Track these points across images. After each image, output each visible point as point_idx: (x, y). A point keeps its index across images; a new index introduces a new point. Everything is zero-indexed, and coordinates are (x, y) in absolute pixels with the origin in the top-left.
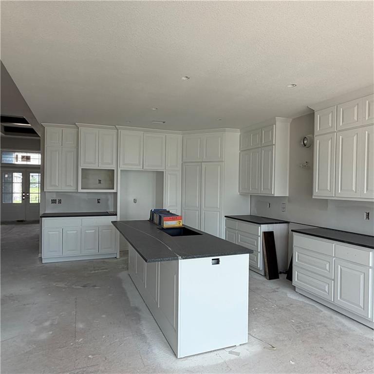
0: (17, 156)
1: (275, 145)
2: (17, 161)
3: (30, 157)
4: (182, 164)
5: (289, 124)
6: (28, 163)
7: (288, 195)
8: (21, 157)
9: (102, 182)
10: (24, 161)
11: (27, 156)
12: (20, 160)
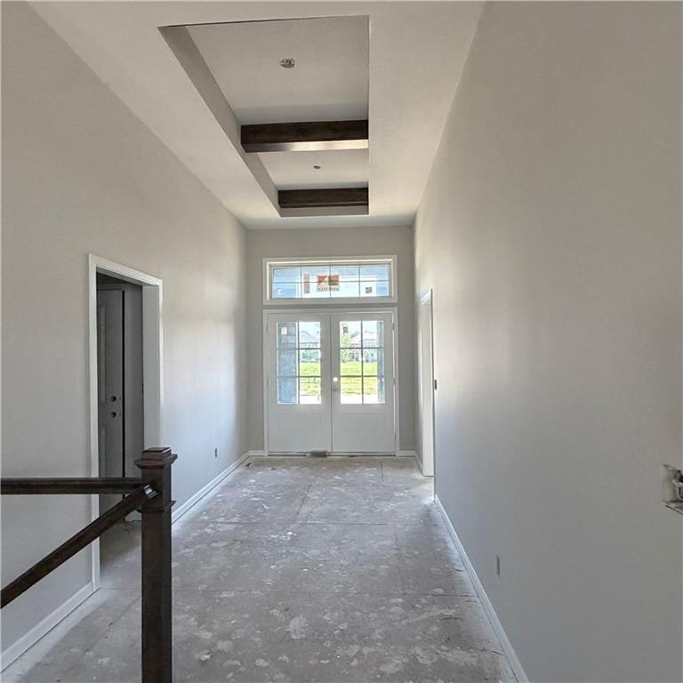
0: (307, 277)
2: (307, 291)
3: (337, 277)
8: (316, 280)
11: (330, 277)
12: (313, 286)
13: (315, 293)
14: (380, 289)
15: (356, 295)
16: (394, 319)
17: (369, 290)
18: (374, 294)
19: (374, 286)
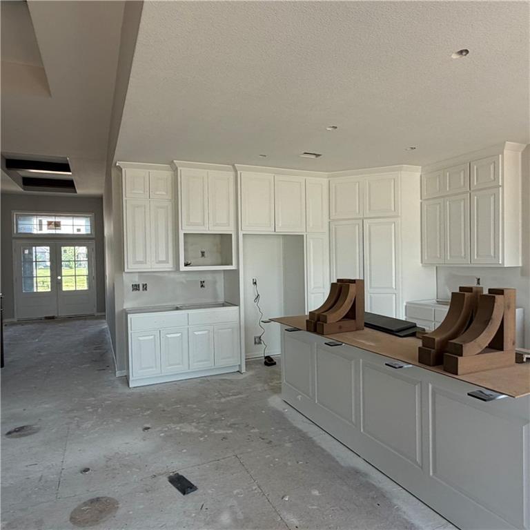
0: (40, 221)
1: (503, 186)
2: (41, 229)
3: (59, 222)
4: (329, 223)
5: (520, 153)
6: (58, 232)
7: (520, 265)
8: (46, 223)
9: (206, 254)
10: (51, 229)
11: (55, 222)
12: (45, 227)
13: (46, 231)
14: (86, 230)
15: (71, 232)
17: (79, 230)
18: (82, 232)
19: (82, 228)
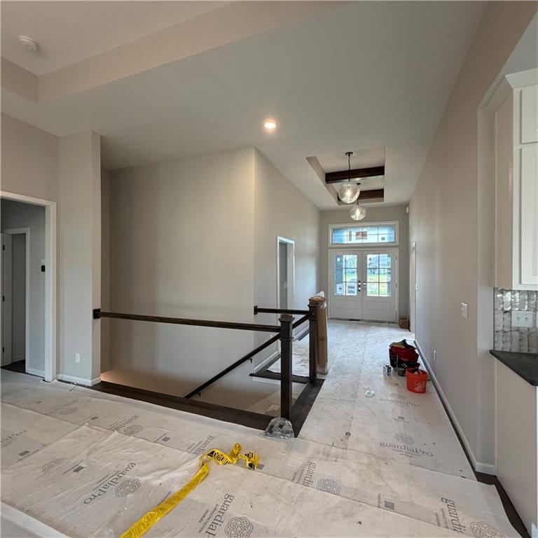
0: (350, 232)
2: (350, 240)
3: (366, 232)
8: (355, 234)
10: (359, 239)
11: (362, 233)
12: (354, 237)
13: (354, 241)
14: (389, 238)
15: (376, 241)
16: (397, 254)
17: (383, 239)
18: (386, 241)
19: (386, 237)
